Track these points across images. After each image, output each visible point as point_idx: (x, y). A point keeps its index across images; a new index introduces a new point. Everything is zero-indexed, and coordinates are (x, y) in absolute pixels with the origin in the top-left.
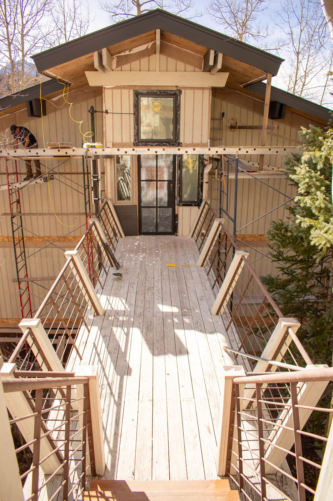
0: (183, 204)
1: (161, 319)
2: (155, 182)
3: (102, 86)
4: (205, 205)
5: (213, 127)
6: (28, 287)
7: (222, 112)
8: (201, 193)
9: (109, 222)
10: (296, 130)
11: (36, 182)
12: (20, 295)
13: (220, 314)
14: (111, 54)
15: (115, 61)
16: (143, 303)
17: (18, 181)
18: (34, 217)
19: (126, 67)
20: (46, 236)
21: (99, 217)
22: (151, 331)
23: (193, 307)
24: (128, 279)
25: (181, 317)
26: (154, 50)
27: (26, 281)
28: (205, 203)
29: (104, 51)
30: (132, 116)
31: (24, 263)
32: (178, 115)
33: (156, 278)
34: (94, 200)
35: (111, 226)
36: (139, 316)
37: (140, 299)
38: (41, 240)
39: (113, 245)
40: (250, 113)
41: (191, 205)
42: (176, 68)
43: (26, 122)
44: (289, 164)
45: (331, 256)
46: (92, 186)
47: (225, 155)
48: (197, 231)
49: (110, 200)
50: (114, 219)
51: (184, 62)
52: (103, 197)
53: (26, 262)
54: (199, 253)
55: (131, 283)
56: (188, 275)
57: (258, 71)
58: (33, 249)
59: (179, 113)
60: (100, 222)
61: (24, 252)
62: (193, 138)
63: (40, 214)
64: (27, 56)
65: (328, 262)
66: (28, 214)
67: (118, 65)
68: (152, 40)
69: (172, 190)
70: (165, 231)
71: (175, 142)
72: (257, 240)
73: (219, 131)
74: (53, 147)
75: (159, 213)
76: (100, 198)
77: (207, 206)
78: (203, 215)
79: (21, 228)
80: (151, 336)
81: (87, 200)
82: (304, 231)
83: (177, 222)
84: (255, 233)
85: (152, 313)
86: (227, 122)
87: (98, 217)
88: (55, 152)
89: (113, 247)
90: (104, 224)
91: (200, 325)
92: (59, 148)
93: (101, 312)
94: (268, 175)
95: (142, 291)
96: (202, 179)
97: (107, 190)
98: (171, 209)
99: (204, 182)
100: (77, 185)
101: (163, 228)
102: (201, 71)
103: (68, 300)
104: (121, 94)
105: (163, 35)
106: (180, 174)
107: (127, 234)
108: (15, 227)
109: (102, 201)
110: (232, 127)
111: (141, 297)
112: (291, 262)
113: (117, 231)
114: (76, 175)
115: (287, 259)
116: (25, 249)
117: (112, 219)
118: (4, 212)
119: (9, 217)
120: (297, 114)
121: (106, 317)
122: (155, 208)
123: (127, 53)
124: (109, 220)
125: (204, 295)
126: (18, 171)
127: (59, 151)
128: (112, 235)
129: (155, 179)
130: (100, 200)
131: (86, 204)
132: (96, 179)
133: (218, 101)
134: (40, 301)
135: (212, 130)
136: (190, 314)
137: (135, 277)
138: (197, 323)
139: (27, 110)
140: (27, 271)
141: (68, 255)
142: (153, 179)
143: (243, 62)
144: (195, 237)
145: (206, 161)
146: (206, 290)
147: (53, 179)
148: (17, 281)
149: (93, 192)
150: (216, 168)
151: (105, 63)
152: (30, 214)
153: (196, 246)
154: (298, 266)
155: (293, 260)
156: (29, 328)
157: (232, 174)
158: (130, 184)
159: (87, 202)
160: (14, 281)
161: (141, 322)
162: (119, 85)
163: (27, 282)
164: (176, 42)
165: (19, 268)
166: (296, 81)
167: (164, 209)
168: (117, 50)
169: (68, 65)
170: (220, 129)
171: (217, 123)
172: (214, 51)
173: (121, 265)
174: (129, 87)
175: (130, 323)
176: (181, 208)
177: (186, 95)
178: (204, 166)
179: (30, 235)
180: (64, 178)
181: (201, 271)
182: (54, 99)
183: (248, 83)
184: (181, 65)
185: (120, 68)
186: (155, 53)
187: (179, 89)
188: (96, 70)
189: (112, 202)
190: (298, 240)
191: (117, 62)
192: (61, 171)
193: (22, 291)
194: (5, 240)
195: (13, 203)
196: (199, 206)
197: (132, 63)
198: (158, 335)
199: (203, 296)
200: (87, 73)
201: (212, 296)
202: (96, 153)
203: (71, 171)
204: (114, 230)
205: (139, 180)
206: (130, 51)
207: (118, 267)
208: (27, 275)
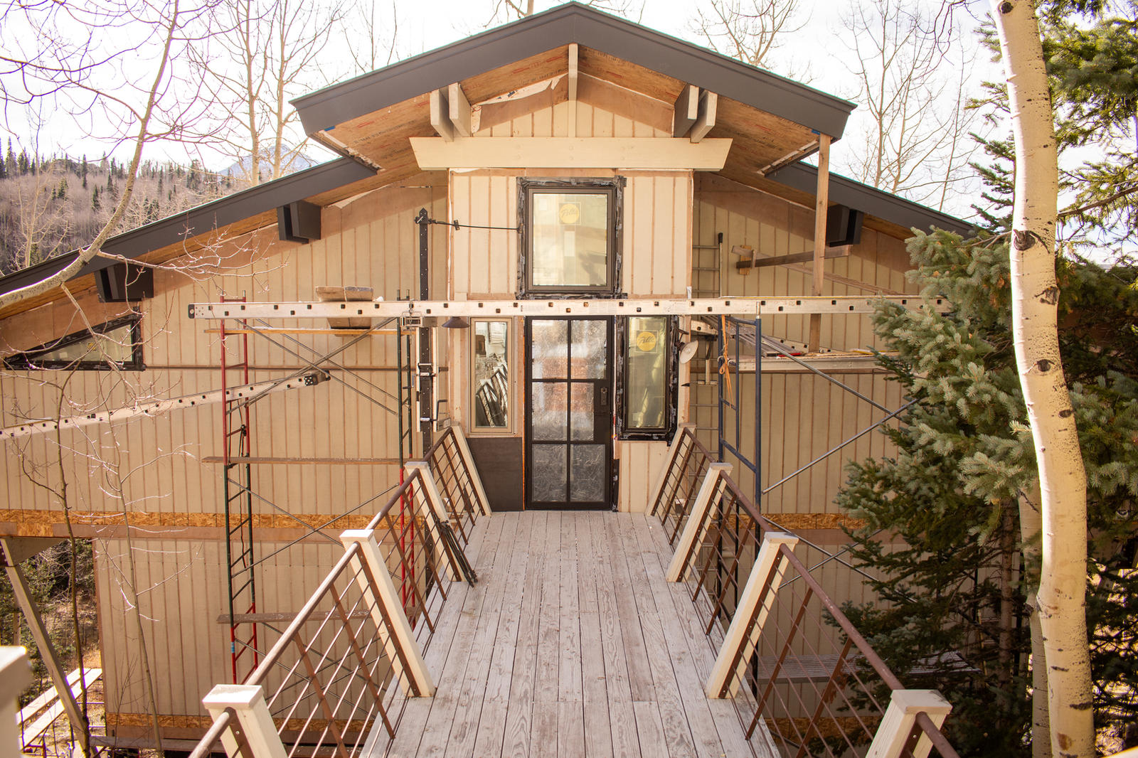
0: (630, 434)
1: (577, 709)
2: (565, 384)
3: (448, 169)
4: (682, 438)
5: (697, 266)
6: (255, 637)
7: (718, 231)
8: (673, 409)
9: (455, 474)
10: (887, 269)
11: (289, 386)
12: (234, 654)
13: (728, 695)
14: (469, 101)
15: (477, 115)
16: (533, 667)
17: (247, 383)
18: (280, 468)
19: (502, 128)
20: (305, 516)
21: (431, 460)
22: (551, 737)
23: (659, 678)
24: (496, 611)
25: (629, 703)
26: (565, 92)
27: (250, 622)
28: (684, 433)
29: (454, 90)
30: (513, 234)
31: (250, 578)
32: (617, 233)
33: (566, 610)
34: (421, 422)
35: (459, 485)
36: (521, 700)
37: (523, 658)
38: (294, 523)
39: (462, 530)
40: (782, 234)
41: (650, 439)
42: (613, 130)
43: (276, 253)
44: (885, 321)
45: (999, 551)
46: (418, 390)
47: (728, 318)
48: (664, 500)
49: (459, 424)
50: (467, 471)
51: (632, 117)
52: (441, 417)
53: (253, 575)
54: (669, 550)
55: (505, 620)
56: (644, 602)
57: (799, 132)
58: (273, 545)
59: (620, 227)
60: (432, 472)
61: (251, 550)
62: (652, 283)
63: (295, 461)
64: (287, 124)
65: (995, 566)
66: (266, 460)
67: (485, 122)
68: (559, 72)
69: (604, 402)
70: (588, 501)
71: (612, 290)
72: (809, 527)
73: (712, 274)
74: (330, 297)
75: (575, 458)
76: (435, 417)
77: (687, 440)
78: (680, 460)
79: (246, 492)
80: (552, 749)
81: (406, 428)
82: (935, 477)
83: (616, 478)
84: (803, 509)
85: (556, 693)
86: (728, 255)
87: (428, 461)
88: (334, 310)
89: (463, 534)
90: (441, 478)
91: (680, 723)
92: (344, 300)
93: (424, 688)
94: (833, 361)
95: (530, 638)
96: (676, 376)
97: (452, 401)
98: (602, 447)
99: (680, 384)
100: (383, 394)
101: (584, 492)
102: (670, 135)
103: (348, 669)
104: (490, 187)
105: (585, 58)
106: (623, 366)
107: (495, 508)
108: (234, 490)
109: (440, 426)
110: (742, 265)
111: (527, 654)
112: (901, 568)
113: (473, 499)
114: (382, 374)
115: (889, 563)
116: (254, 544)
117: (461, 468)
118: (212, 455)
119: (221, 466)
120: (888, 235)
121: (439, 701)
122: (565, 446)
123: (505, 98)
124: (454, 471)
125: (686, 650)
126: (250, 363)
127: (343, 307)
128: (460, 507)
129: (565, 377)
130: (435, 423)
131: (402, 438)
132: (428, 374)
133: (708, 208)
134: (281, 674)
135: (696, 272)
136: (653, 695)
137: (514, 606)
138: (671, 718)
139: (279, 228)
140: (254, 598)
141: (348, 539)
142: (560, 377)
143: (763, 111)
144: (660, 515)
145: (684, 335)
146: (692, 636)
147: (329, 378)
148: (230, 620)
149: (418, 403)
150: (707, 358)
151: (454, 114)
152: (271, 460)
153: (664, 535)
154: (919, 577)
155: (904, 564)
156: (231, 711)
157: (747, 360)
158: (505, 397)
159: (405, 434)
160: (221, 620)
161: (526, 716)
162: (485, 165)
163: (252, 624)
164: (613, 74)
165: (236, 588)
166: (880, 173)
167: (585, 446)
168: (483, 92)
169: (373, 122)
170: (715, 270)
171: (706, 256)
172: (697, 89)
173: (479, 576)
174: (508, 171)
175: (498, 717)
176: (625, 445)
177: (636, 188)
178: (680, 346)
179: (267, 510)
180: (355, 378)
181: (676, 592)
182: (341, 205)
183: (775, 164)
184: (623, 123)
185: (489, 129)
186: (567, 98)
187: (621, 174)
188: (436, 135)
189: (463, 430)
190: (918, 506)
191: (481, 117)
192: (349, 363)
193: (241, 647)
194: (209, 522)
195: (231, 434)
196: (669, 439)
197: (514, 120)
198: (570, 747)
199: (683, 653)
200: (414, 142)
201: (708, 652)
202: (429, 311)
203: (371, 363)
204: (465, 495)
205: (528, 380)
206: (511, 94)
207: (473, 580)
208: (253, 608)
